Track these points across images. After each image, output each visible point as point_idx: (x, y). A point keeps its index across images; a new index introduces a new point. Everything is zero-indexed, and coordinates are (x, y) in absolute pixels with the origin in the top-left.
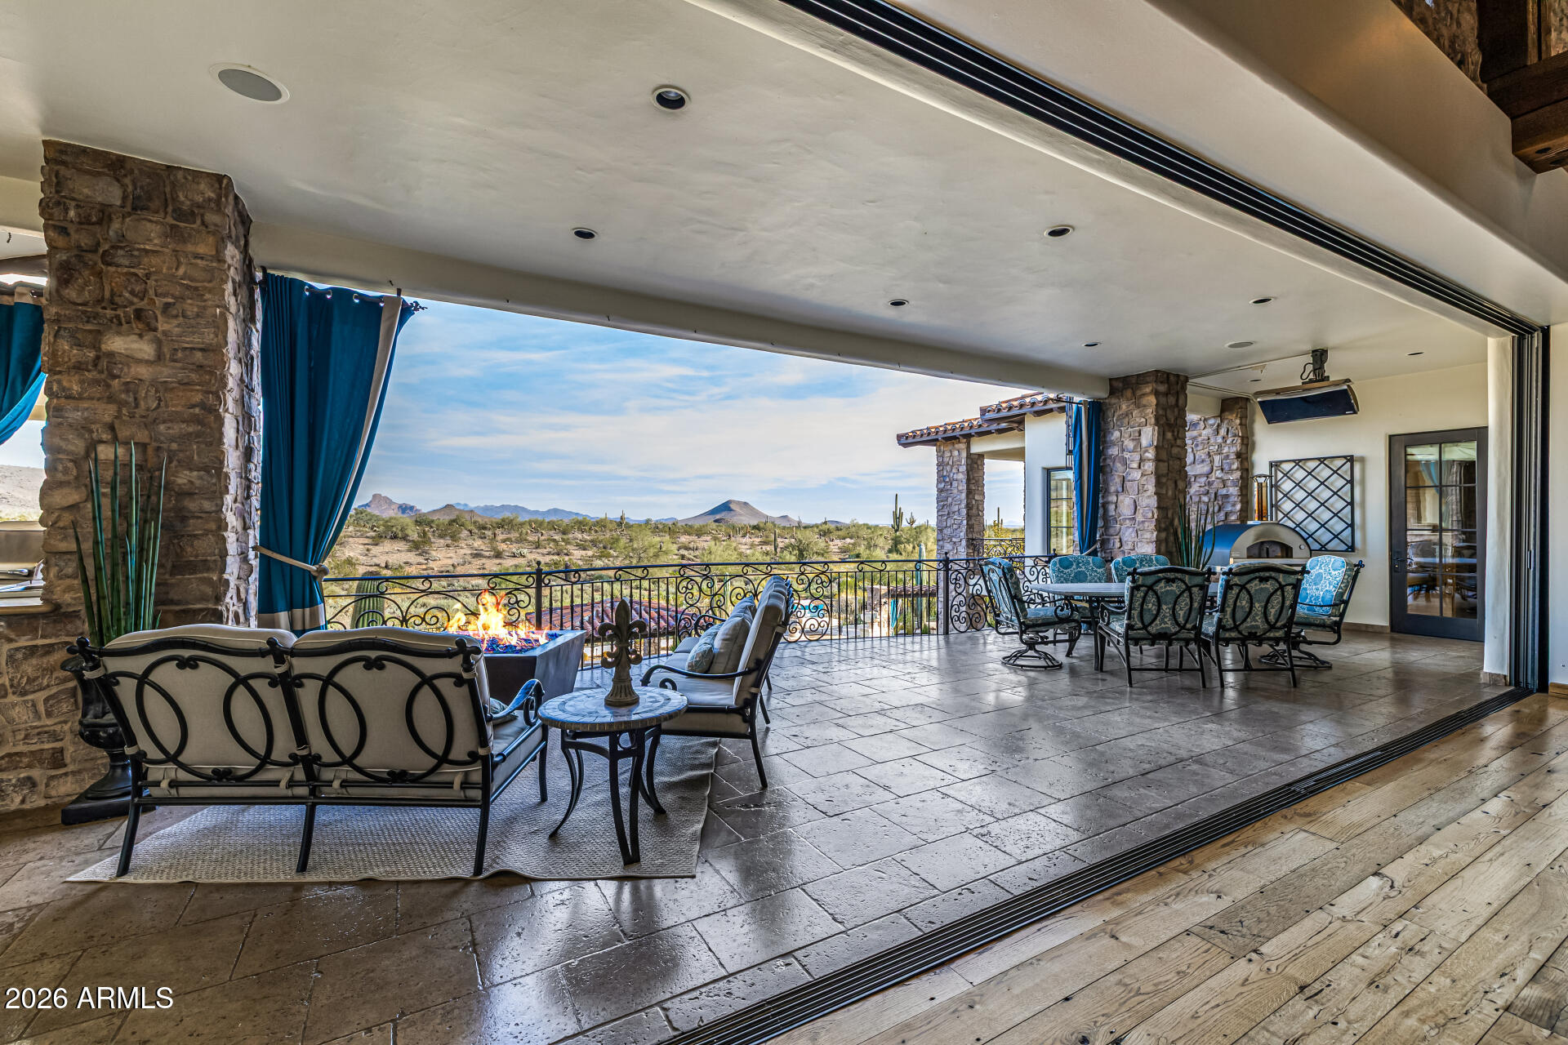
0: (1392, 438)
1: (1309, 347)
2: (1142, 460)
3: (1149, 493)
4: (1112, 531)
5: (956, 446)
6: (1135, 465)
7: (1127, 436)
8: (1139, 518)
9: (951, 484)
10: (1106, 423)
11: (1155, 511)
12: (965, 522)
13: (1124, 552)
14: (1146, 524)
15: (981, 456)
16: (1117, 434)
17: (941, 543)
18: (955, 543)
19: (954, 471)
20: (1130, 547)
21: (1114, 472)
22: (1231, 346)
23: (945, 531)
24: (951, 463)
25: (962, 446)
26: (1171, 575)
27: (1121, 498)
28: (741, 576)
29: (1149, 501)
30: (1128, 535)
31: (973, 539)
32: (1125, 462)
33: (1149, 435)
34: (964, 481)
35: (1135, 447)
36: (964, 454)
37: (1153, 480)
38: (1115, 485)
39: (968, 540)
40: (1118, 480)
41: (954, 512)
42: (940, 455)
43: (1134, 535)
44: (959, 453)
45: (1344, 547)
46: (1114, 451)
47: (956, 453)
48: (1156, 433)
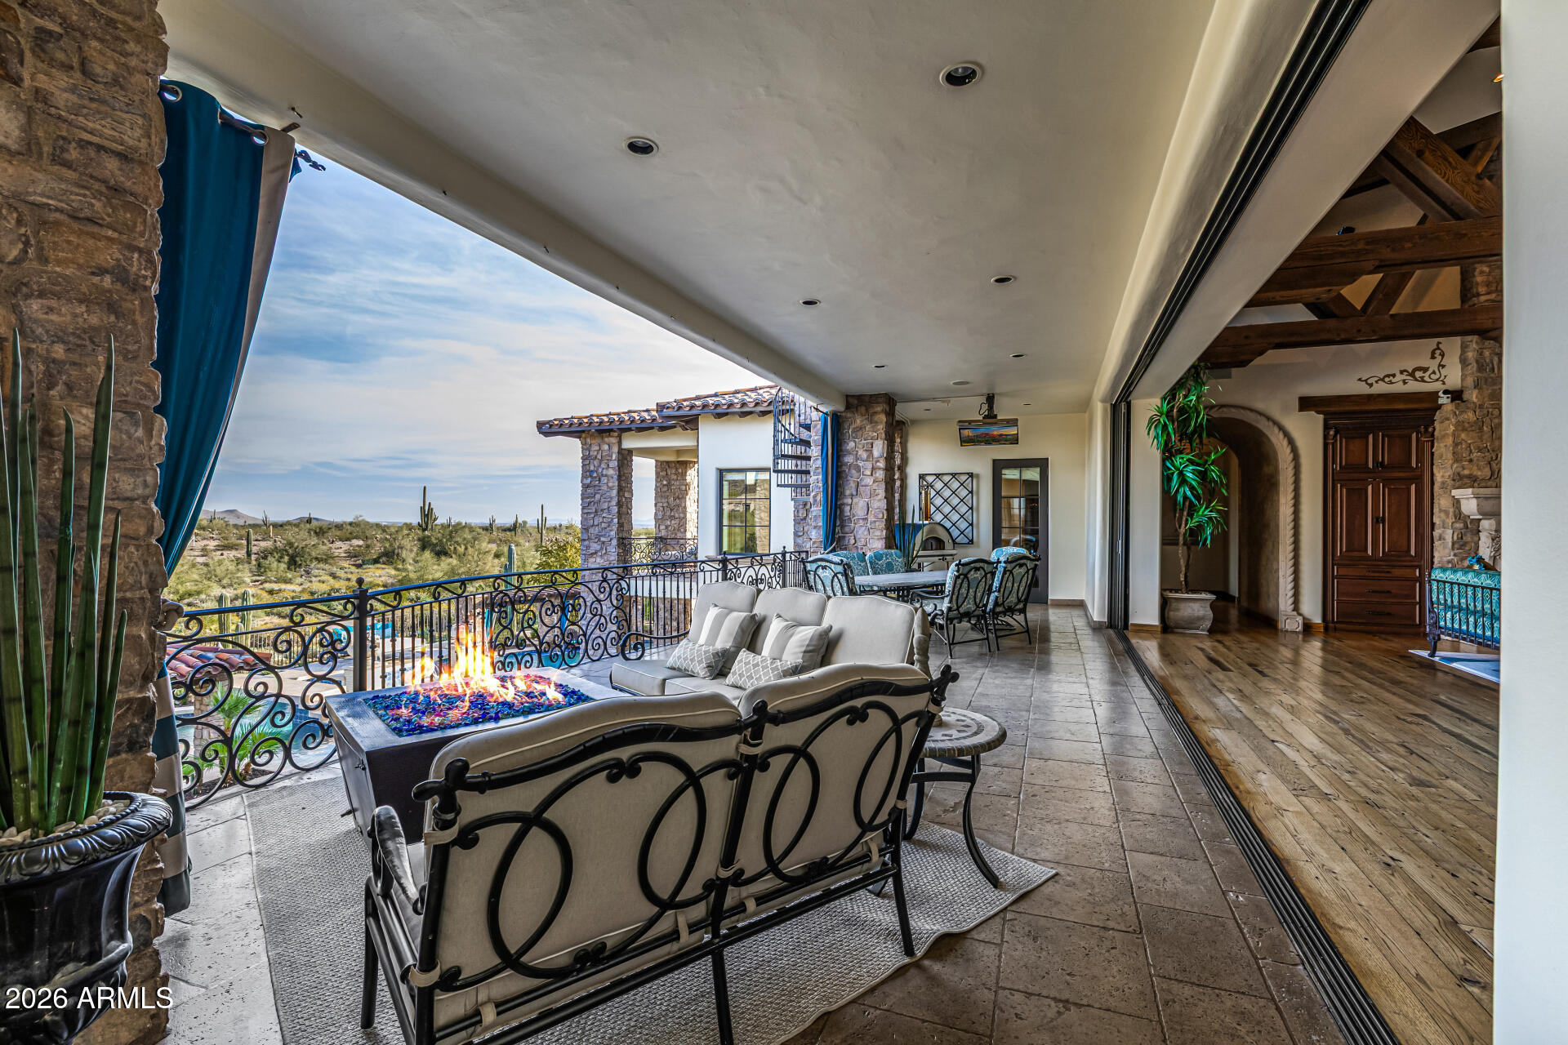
0: (994, 461)
1: (985, 391)
2: (873, 469)
3: (879, 497)
4: (847, 529)
5: (606, 439)
6: (869, 473)
7: (861, 446)
8: (871, 518)
9: (600, 480)
10: (842, 434)
11: (885, 512)
12: (616, 520)
13: (857, 547)
14: (877, 524)
15: (630, 452)
16: (851, 445)
17: (587, 543)
18: (603, 543)
19: (603, 466)
20: (863, 543)
21: (849, 478)
22: (954, 384)
23: (591, 530)
24: (599, 457)
25: (613, 440)
26: (978, 565)
27: (855, 500)
28: (550, 586)
29: (879, 503)
30: (861, 533)
31: (623, 539)
32: (858, 469)
33: (879, 448)
34: (616, 477)
35: (868, 457)
36: (615, 449)
37: (883, 486)
38: (849, 489)
39: (619, 539)
40: (853, 485)
41: (602, 510)
42: (586, 448)
43: (866, 533)
44: (609, 448)
45: (966, 541)
46: (849, 459)
47: (606, 447)
48: (886, 446)
